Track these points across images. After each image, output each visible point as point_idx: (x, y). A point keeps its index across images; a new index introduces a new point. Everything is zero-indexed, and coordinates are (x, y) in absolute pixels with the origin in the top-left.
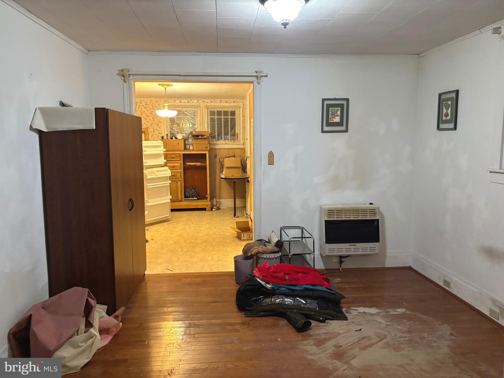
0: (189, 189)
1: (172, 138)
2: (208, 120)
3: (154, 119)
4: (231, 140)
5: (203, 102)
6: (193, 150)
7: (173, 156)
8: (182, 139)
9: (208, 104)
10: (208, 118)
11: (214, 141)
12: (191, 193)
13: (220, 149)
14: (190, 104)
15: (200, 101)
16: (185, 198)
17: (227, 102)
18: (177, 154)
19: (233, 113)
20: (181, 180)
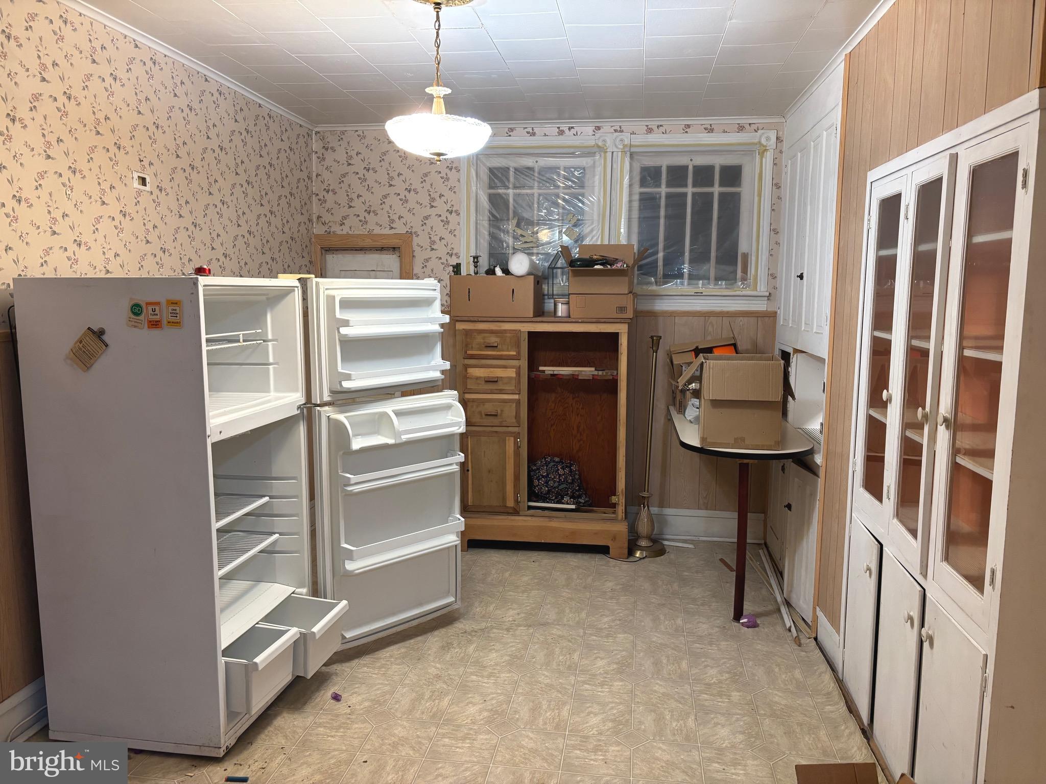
0: (547, 464)
1: (491, 272)
2: (630, 201)
3: (433, 200)
4: (717, 279)
5: (616, 131)
6: (569, 317)
7: (493, 340)
8: (528, 275)
9: (638, 140)
10: (630, 195)
11: (650, 283)
12: (555, 482)
13: (673, 314)
14: (568, 140)
15: (607, 127)
16: (529, 500)
17: (710, 130)
18: (505, 331)
19: (732, 175)
20: (519, 433)
